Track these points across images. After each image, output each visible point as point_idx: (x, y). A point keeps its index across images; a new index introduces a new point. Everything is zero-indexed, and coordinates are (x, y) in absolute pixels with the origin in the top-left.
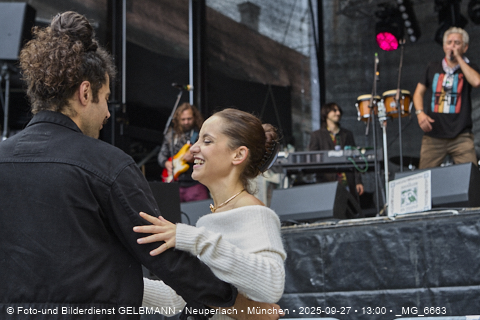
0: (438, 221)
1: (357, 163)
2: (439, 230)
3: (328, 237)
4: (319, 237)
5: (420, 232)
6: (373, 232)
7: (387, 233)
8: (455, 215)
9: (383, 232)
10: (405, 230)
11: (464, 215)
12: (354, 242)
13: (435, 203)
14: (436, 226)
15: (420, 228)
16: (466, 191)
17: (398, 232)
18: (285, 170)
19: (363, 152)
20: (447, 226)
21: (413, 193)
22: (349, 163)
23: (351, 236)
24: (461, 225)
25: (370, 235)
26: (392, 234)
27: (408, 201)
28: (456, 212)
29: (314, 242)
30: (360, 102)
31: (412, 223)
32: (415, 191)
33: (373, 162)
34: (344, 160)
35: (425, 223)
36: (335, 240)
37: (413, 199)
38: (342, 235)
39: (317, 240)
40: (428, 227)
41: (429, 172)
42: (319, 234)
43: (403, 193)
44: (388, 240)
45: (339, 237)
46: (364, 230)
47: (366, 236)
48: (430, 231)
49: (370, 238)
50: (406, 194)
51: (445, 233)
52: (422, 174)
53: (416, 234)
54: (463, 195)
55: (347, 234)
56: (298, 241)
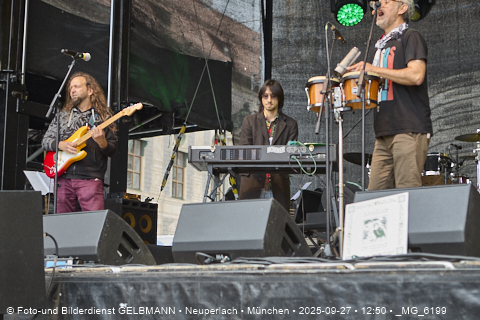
0: (421, 278)
1: (303, 163)
2: (422, 292)
3: (252, 287)
4: (240, 287)
5: (392, 292)
6: (320, 286)
7: (341, 289)
8: (448, 271)
9: (334, 286)
10: (369, 288)
11: (463, 272)
12: (290, 299)
13: (414, 242)
14: (418, 285)
15: (393, 287)
16: (461, 227)
17: (358, 289)
18: (210, 168)
19: (311, 149)
20: (435, 287)
21: (381, 226)
22: (292, 163)
23: (287, 289)
24: (459, 287)
25: (315, 290)
26: (350, 291)
27: (374, 236)
28: (449, 265)
29: (231, 293)
30: (310, 85)
31: (380, 277)
32: (384, 222)
33: (324, 163)
34: (287, 159)
35: (401, 279)
36: (262, 293)
37: (380, 233)
38: (273, 286)
39: (235, 290)
40: (406, 285)
41: (406, 194)
42: (239, 281)
43: (366, 222)
44: (341, 300)
45: (269, 288)
46: (307, 280)
47: (309, 291)
48: (408, 292)
49: (315, 294)
50: (370, 224)
51: (432, 297)
52: (395, 197)
53: (386, 294)
54: (458, 233)
55: (281, 285)
56: (209, 289)
